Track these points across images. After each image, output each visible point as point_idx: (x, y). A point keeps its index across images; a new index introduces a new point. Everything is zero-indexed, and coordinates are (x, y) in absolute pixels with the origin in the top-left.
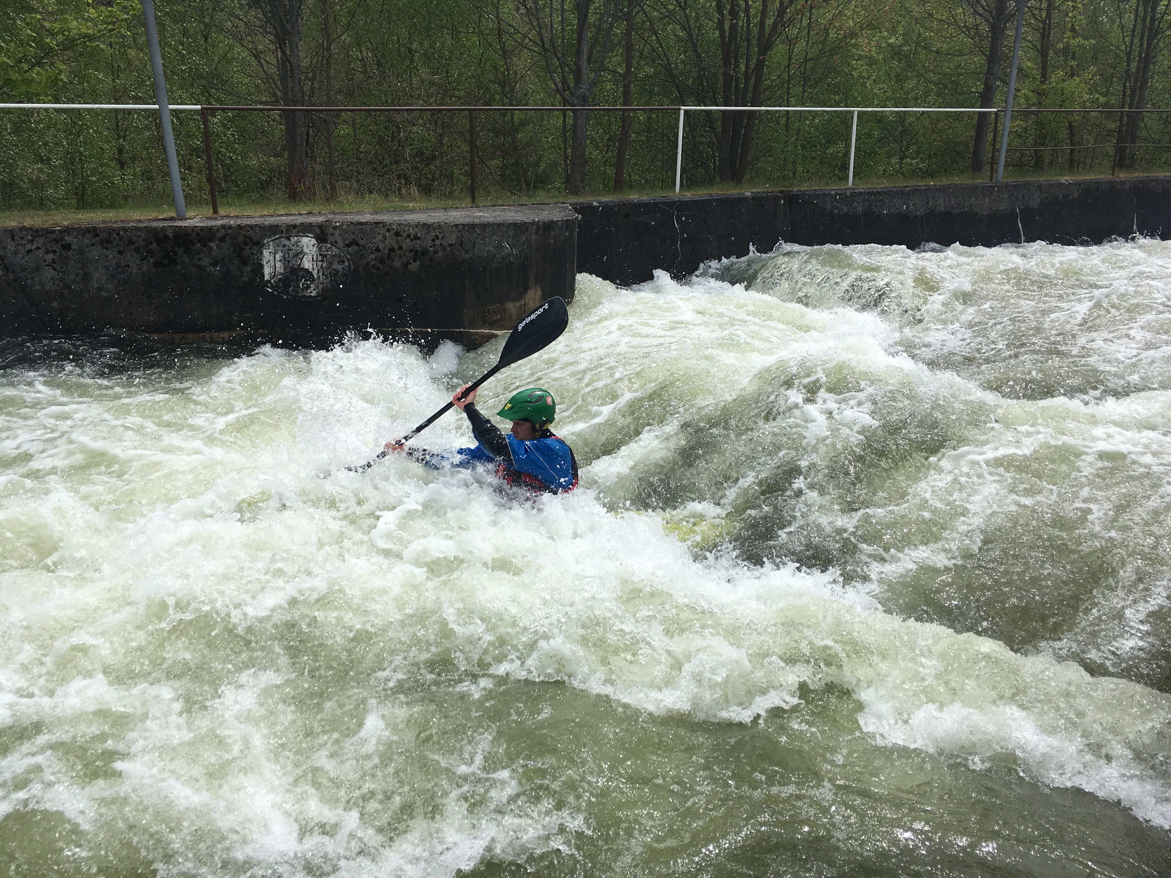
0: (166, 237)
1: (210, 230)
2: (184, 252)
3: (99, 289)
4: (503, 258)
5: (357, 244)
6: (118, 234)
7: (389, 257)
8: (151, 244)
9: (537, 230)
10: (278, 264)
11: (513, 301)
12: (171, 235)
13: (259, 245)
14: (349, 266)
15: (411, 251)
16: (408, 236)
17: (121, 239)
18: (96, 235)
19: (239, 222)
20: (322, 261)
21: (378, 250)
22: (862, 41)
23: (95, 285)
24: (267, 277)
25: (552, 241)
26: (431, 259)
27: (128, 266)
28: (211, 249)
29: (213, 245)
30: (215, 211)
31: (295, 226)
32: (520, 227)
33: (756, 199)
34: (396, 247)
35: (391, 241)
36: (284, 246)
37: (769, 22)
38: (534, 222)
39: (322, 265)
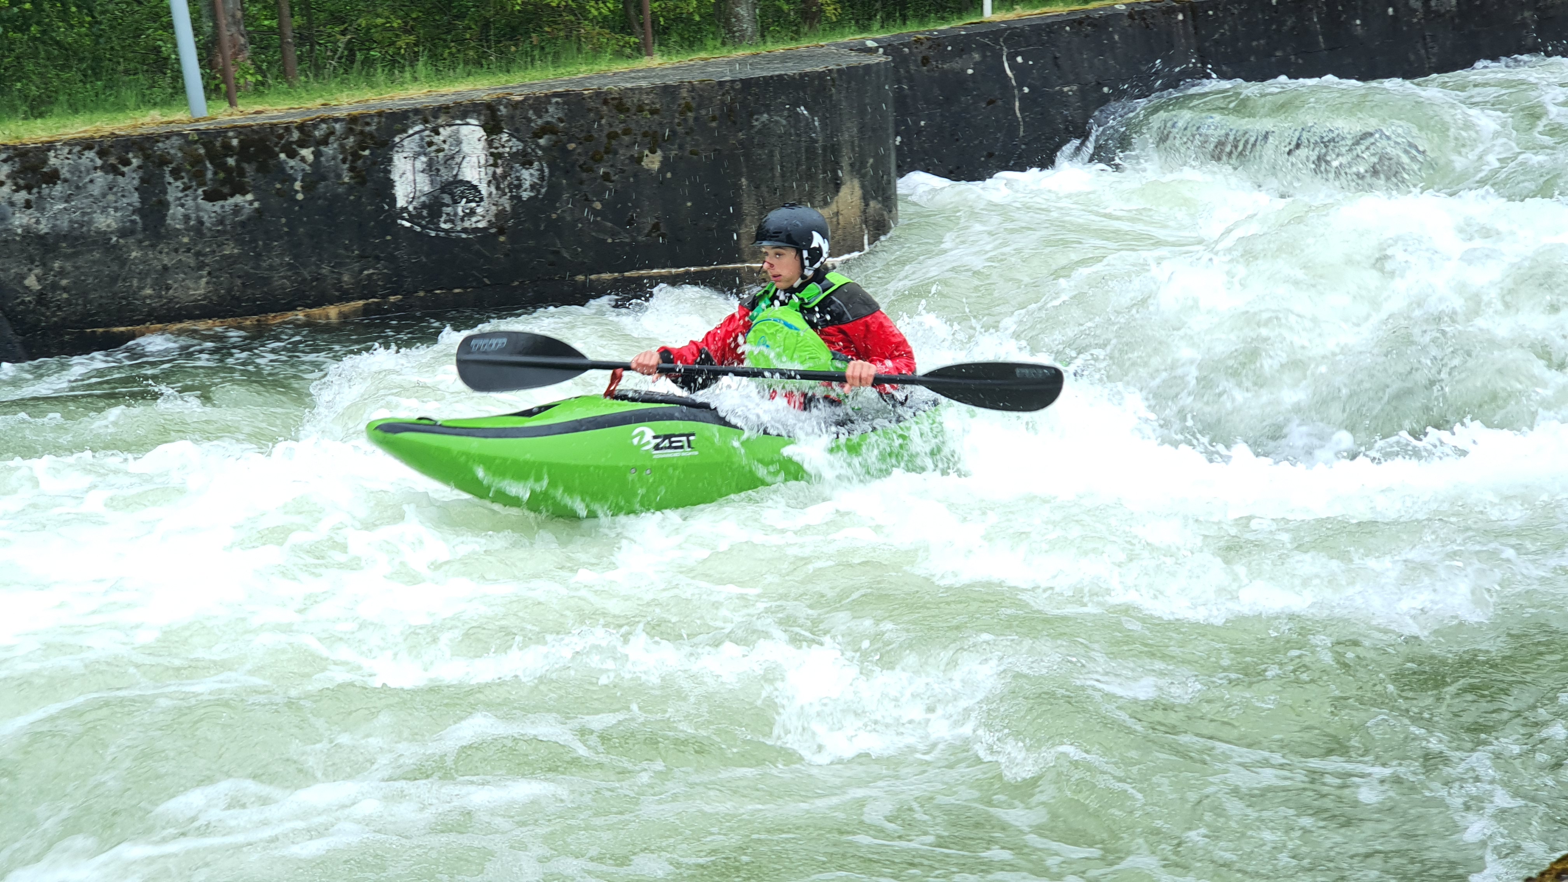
0: (227, 145)
4: (800, 134)
5: (553, 130)
6: (141, 147)
9: (848, 82)
10: (420, 178)
13: (387, 146)
15: (646, 134)
16: (640, 109)
20: (495, 165)
21: (589, 137)
24: (401, 203)
25: (869, 101)
26: (681, 146)
28: (303, 160)
29: (308, 153)
31: (447, 109)
32: (823, 80)
33: (1134, 14)
34: (619, 130)
36: (429, 144)
38: (842, 70)
39: (494, 173)
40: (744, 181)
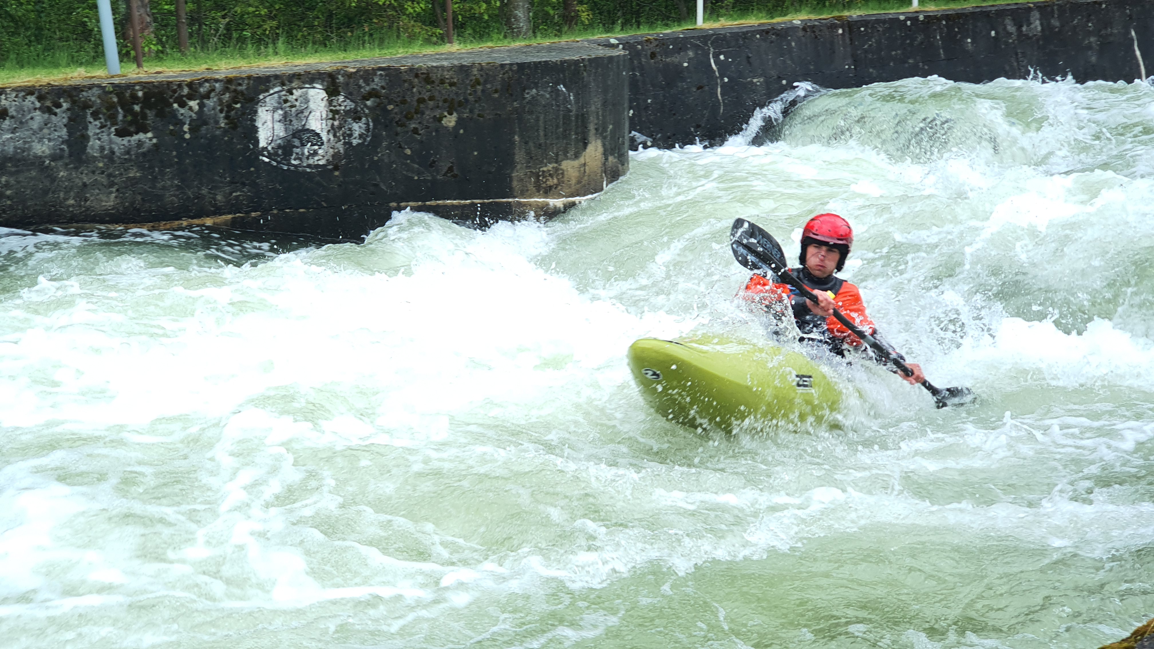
0: (134, 96)
1: (190, 85)
4: (559, 105)
5: (378, 95)
6: (70, 94)
7: (418, 110)
9: (596, 69)
10: (278, 126)
11: (571, 159)
13: (253, 102)
15: (445, 101)
16: (442, 82)
20: (334, 119)
21: (404, 101)
24: (262, 144)
25: (611, 83)
26: (471, 111)
28: (191, 109)
29: (194, 104)
31: (299, 76)
32: (578, 66)
33: (807, 28)
34: (426, 96)
35: (420, 89)
36: (285, 102)
38: (592, 58)
39: (333, 125)
40: (516, 138)
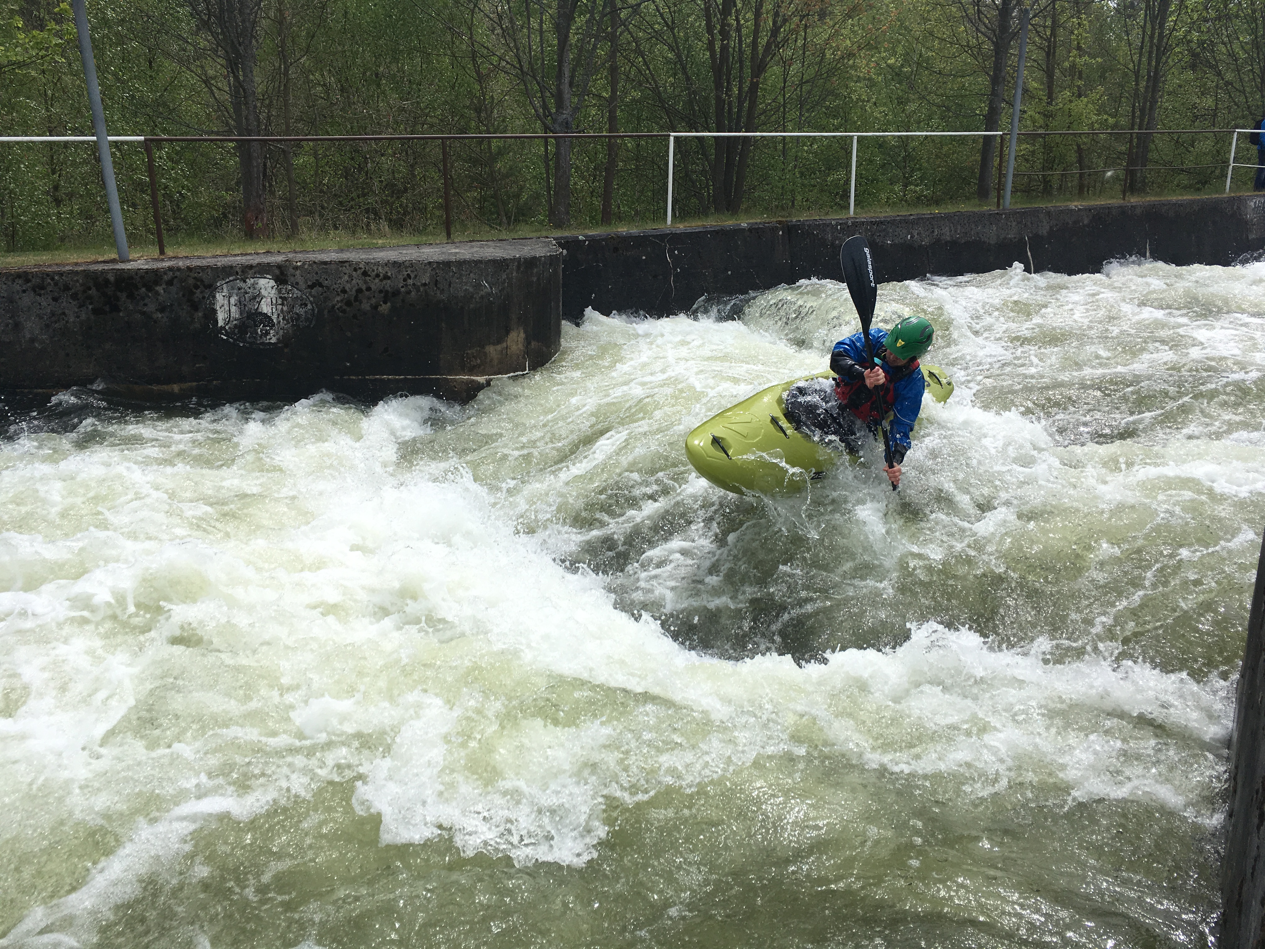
0: (107, 281)
1: (155, 272)
2: (128, 297)
3: (33, 340)
4: (482, 297)
5: (321, 285)
6: (53, 279)
7: (356, 298)
8: (90, 289)
9: (519, 267)
10: (233, 309)
11: (494, 344)
12: (112, 278)
13: (212, 288)
14: (313, 310)
15: (381, 291)
16: (378, 275)
17: (56, 284)
18: (28, 281)
19: (188, 263)
20: (283, 304)
21: (344, 291)
22: (861, 62)
23: (28, 336)
24: (221, 323)
25: (535, 279)
26: (403, 301)
27: (64, 313)
28: (157, 293)
29: (160, 289)
30: (162, 252)
31: (251, 267)
32: (500, 264)
33: (752, 230)
34: (364, 287)
35: (358, 281)
36: (239, 289)
37: (763, 41)
38: (514, 259)
39: (282, 309)
40: (443, 325)
